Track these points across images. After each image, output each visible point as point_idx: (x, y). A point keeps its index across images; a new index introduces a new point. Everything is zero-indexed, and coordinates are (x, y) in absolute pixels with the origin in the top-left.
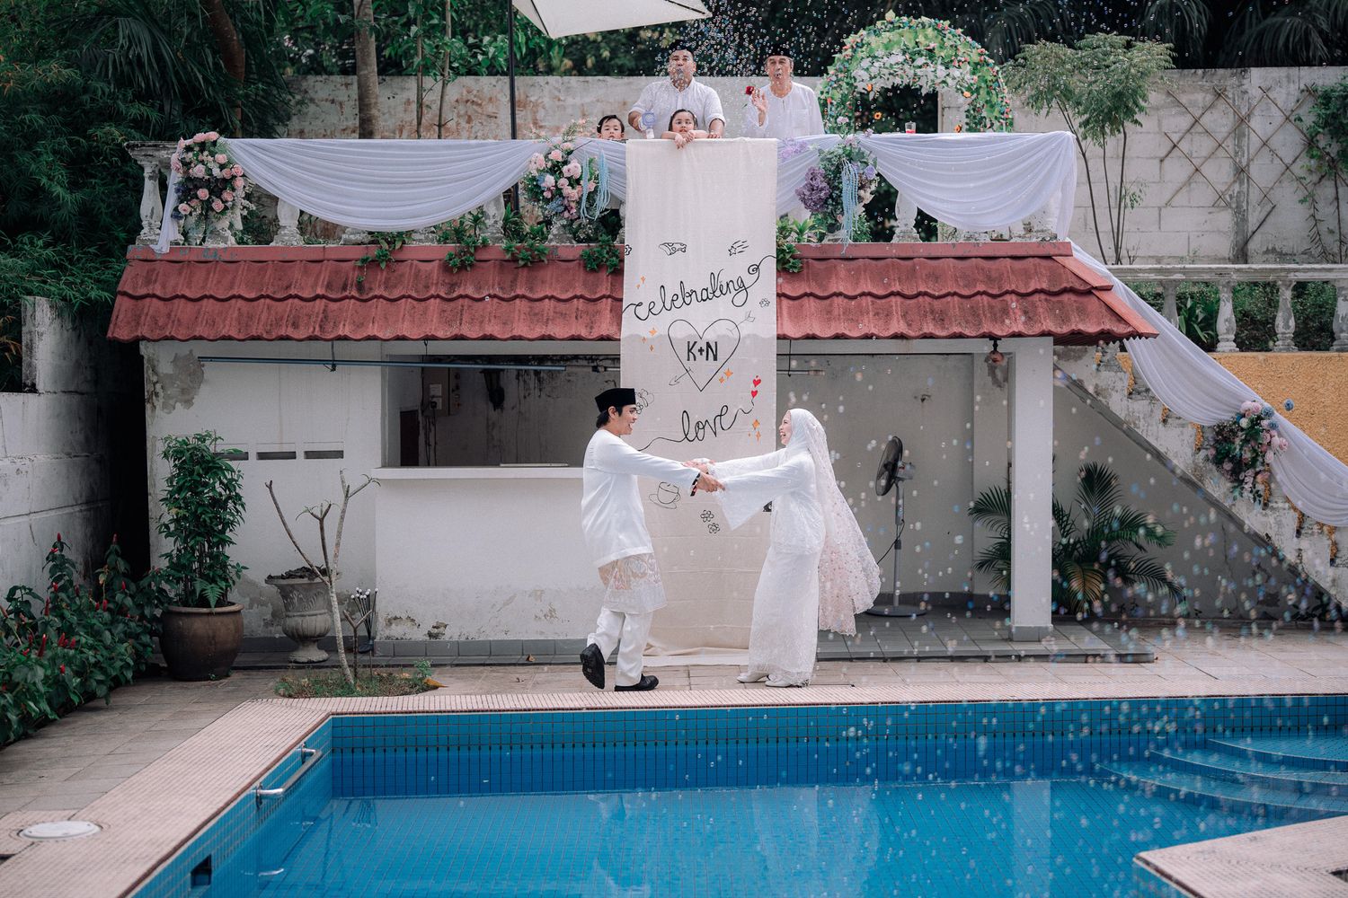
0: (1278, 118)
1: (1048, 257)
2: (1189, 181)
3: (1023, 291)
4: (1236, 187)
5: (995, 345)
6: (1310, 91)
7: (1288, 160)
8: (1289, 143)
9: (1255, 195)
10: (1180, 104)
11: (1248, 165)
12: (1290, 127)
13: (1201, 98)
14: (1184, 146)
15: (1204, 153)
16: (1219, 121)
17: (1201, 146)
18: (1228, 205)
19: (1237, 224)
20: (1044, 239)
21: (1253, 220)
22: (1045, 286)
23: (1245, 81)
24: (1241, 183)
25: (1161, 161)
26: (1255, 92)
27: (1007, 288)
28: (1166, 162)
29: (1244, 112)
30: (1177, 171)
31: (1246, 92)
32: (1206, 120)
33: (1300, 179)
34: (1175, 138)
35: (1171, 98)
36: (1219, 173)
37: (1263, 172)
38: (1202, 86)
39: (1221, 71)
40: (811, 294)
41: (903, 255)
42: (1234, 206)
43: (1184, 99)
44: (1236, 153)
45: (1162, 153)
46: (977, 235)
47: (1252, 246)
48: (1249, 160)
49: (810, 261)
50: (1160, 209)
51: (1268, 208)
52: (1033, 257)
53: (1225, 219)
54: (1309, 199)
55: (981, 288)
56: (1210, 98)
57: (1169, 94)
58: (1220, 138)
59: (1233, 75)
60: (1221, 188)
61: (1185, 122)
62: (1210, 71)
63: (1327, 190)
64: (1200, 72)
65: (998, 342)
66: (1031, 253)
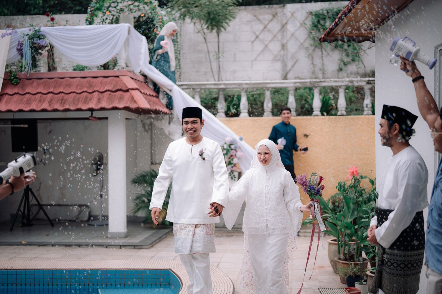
0: (298, 24)
1: (118, 77)
2: (263, 51)
3: (101, 90)
4: (282, 52)
5: (92, 114)
6: (311, 13)
7: (302, 41)
8: (302, 34)
9: (289, 56)
10: (259, 20)
11: (286, 43)
12: (302, 28)
13: (268, 17)
14: (261, 37)
15: (270, 39)
16: (275, 26)
17: (267, 36)
18: (279, 60)
19: (283, 67)
20: (118, 69)
21: (290, 64)
22: (110, 88)
23: (285, 10)
24: (284, 50)
25: (253, 42)
26: (289, 14)
27: (95, 89)
28: (255, 43)
29: (284, 22)
30: (259, 47)
31: (285, 14)
32: (270, 26)
33: (307, 49)
34: (258, 33)
35: (255, 18)
36: (275, 47)
37: (292, 47)
38: (268, 12)
39: (275, 6)
40: (18, 93)
41: (60, 77)
42: (281, 59)
43: (261, 17)
44: (282, 39)
45: (253, 39)
46: (92, 68)
47: (289, 76)
48: (288, 41)
49: (24, 80)
50: (252, 61)
51: (295, 60)
52: (112, 76)
53: (278, 65)
54: (311, 57)
55: (85, 90)
56: (271, 17)
57: (255, 16)
58: (275, 33)
59: (280, 7)
60: (275, 53)
61: (261, 27)
62: (271, 6)
63: (318, 52)
64: (267, 6)
65: (94, 112)
66: (110, 75)
